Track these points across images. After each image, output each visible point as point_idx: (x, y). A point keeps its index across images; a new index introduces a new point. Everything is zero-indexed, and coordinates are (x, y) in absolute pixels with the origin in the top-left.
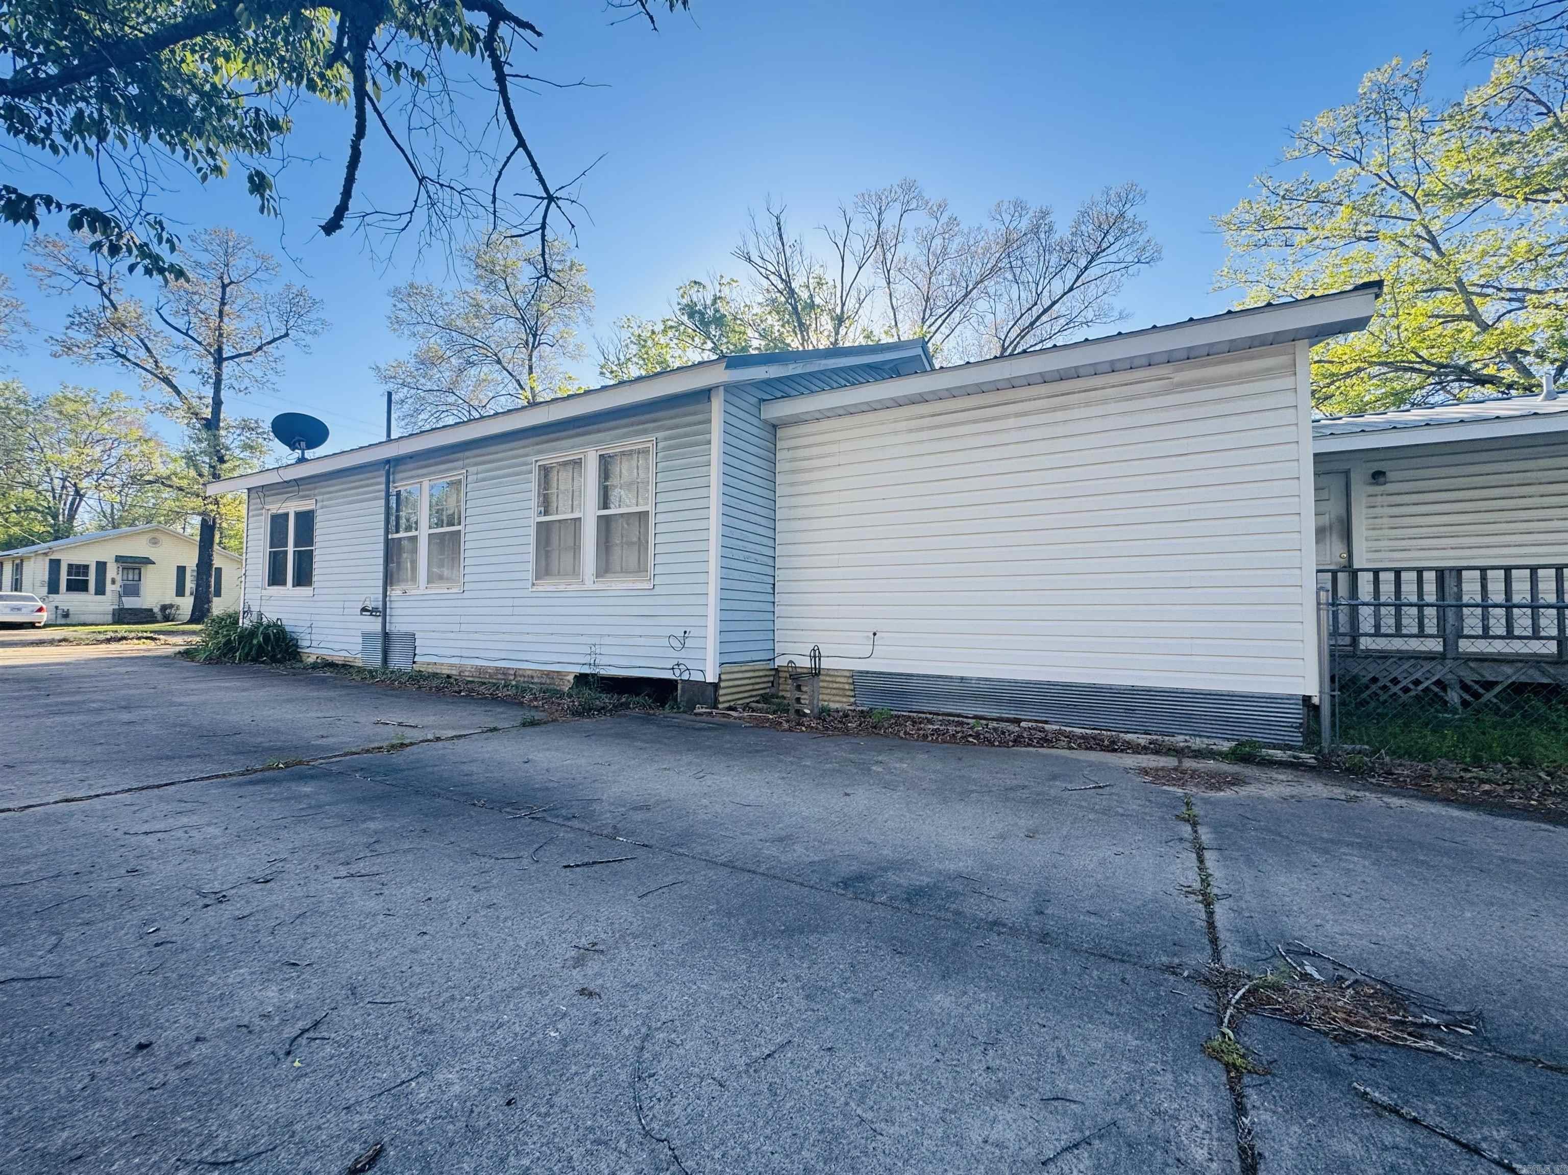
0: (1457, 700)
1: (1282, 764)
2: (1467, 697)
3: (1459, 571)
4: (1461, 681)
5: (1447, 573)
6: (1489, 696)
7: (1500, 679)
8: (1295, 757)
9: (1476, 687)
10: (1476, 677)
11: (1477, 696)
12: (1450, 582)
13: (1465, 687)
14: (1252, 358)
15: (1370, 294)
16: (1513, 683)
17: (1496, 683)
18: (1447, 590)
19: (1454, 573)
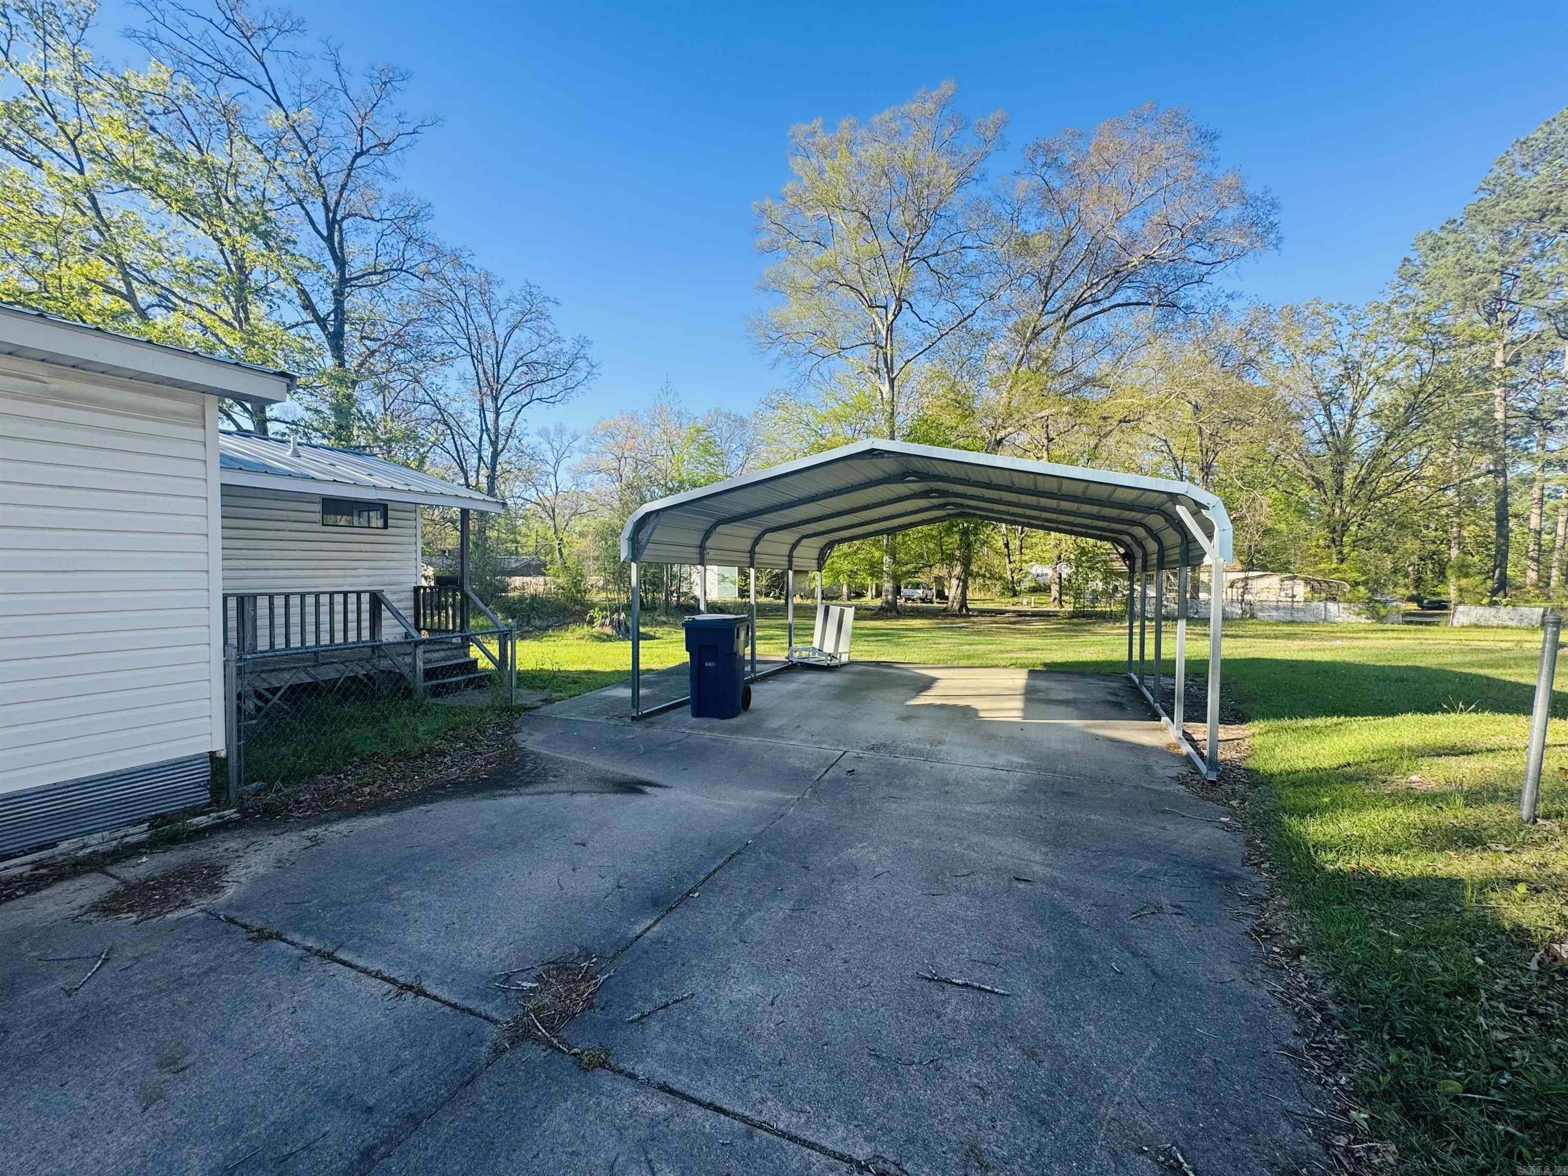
0: (252, 706)
1: (213, 829)
2: (260, 704)
3: (254, 597)
4: (256, 691)
5: (246, 599)
6: (275, 699)
7: (282, 684)
8: (219, 818)
9: (266, 693)
10: (267, 686)
11: (267, 701)
12: (248, 607)
13: (259, 696)
14: (157, 394)
15: (282, 384)
16: (291, 686)
17: (280, 688)
18: (246, 613)
19: (252, 599)
